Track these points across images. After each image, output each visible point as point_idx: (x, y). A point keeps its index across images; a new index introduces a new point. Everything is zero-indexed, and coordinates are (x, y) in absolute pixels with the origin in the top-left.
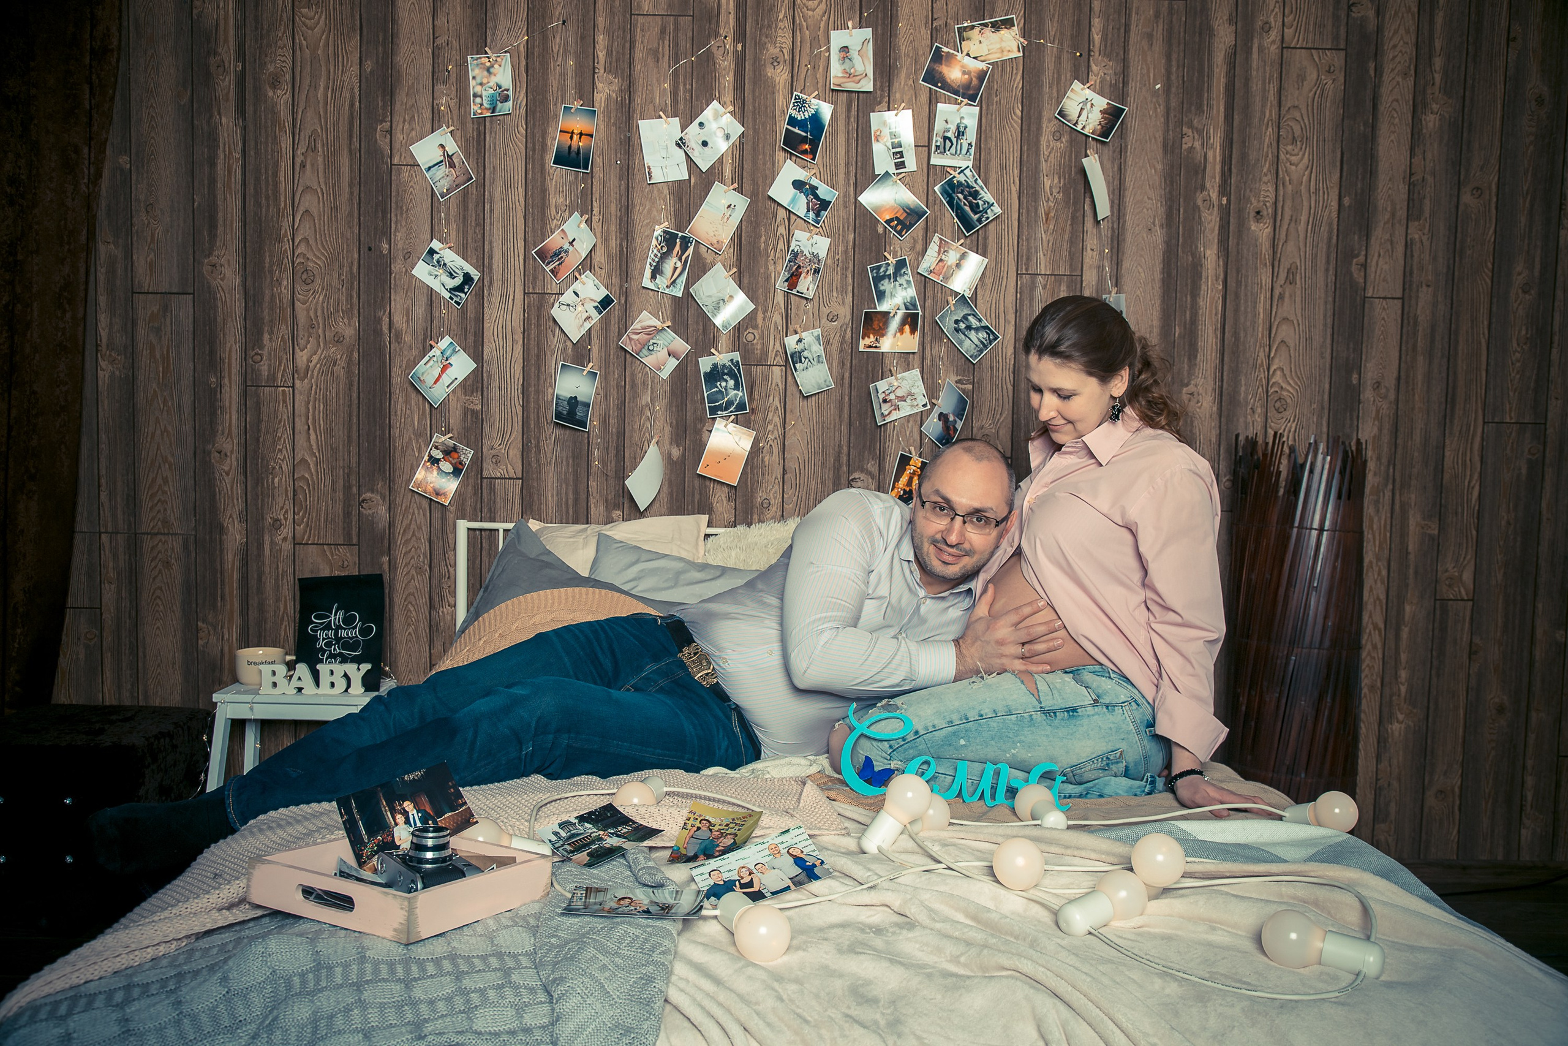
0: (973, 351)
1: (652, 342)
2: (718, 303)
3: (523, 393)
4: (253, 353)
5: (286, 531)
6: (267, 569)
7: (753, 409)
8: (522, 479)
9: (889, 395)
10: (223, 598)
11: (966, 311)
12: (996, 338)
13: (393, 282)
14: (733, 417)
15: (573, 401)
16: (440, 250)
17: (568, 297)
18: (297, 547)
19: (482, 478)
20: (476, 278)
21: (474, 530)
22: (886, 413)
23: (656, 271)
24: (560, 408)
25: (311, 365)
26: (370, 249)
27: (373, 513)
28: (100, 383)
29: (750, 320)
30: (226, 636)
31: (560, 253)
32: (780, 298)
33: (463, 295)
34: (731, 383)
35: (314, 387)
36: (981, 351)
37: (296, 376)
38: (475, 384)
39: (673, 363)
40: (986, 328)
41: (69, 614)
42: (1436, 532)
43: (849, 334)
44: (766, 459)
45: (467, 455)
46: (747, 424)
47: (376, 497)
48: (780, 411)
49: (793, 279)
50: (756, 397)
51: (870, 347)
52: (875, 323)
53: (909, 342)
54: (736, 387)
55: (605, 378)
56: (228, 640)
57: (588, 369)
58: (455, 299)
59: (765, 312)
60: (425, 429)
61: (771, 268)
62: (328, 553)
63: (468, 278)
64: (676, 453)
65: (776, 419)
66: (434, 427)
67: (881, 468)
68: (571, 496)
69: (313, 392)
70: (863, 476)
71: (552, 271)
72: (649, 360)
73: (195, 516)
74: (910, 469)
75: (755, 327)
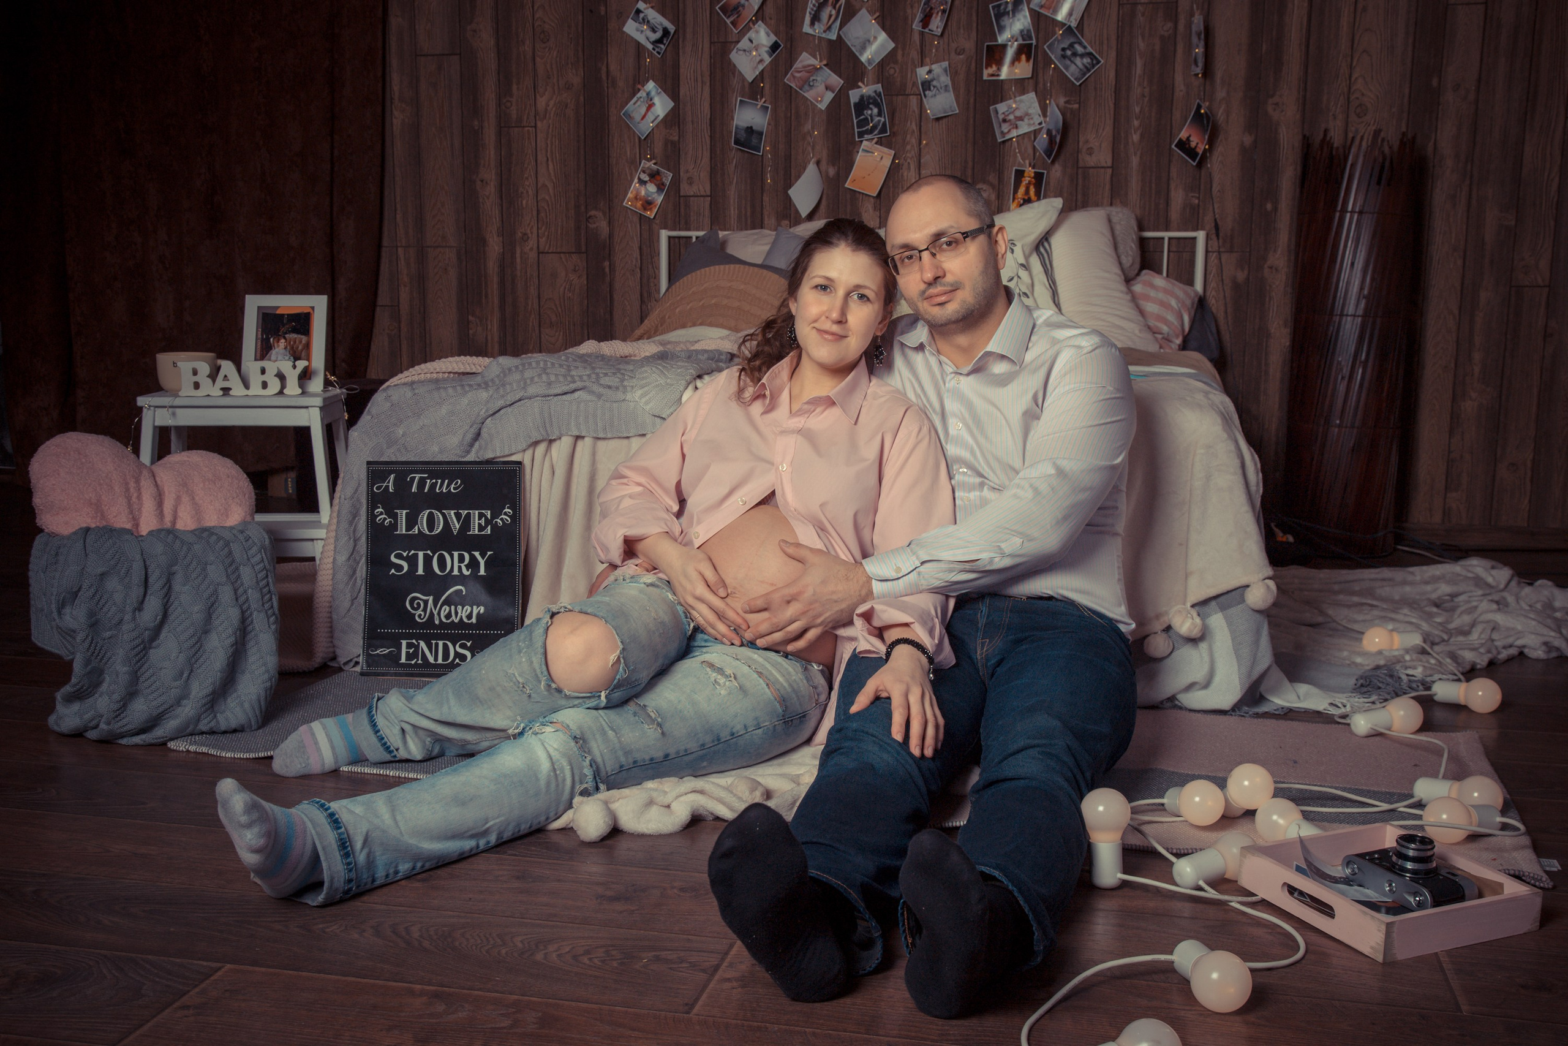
0: (1077, 73)
1: (811, 79)
2: (865, 44)
3: (711, 125)
4: (505, 101)
5: (532, 243)
6: (518, 273)
7: (894, 133)
8: (710, 196)
9: (1008, 115)
10: (486, 297)
11: (1072, 40)
12: (1099, 62)
13: (609, 38)
14: (875, 140)
15: (750, 130)
16: (645, 9)
17: (744, 43)
18: (541, 255)
19: (680, 196)
20: (672, 32)
21: (674, 237)
22: (1006, 131)
23: (815, 18)
24: (739, 136)
25: (549, 109)
26: (591, 11)
27: (597, 227)
28: (395, 128)
29: (891, 57)
30: (489, 327)
31: (738, 7)
32: (916, 38)
33: (662, 46)
34: (875, 111)
35: (551, 126)
36: (1084, 74)
37: (537, 117)
38: (673, 119)
39: (829, 96)
40: (1090, 54)
41: (378, 309)
42: (1513, 223)
43: (973, 65)
44: (905, 174)
45: (668, 177)
46: (889, 146)
47: (599, 214)
48: (916, 133)
49: (926, 21)
50: (897, 122)
51: (993, 75)
52: (995, 54)
53: (1023, 70)
54: (880, 115)
55: (775, 111)
56: (491, 329)
57: (760, 103)
58: (657, 50)
59: (903, 49)
60: (635, 157)
61: (909, 11)
62: (564, 260)
63: (666, 32)
64: (832, 172)
65: (913, 141)
66: (642, 156)
67: (1000, 180)
68: (749, 209)
69: (550, 130)
70: (984, 187)
71: (732, 23)
72: (809, 95)
73: (465, 232)
74: (1026, 180)
75: (896, 62)
